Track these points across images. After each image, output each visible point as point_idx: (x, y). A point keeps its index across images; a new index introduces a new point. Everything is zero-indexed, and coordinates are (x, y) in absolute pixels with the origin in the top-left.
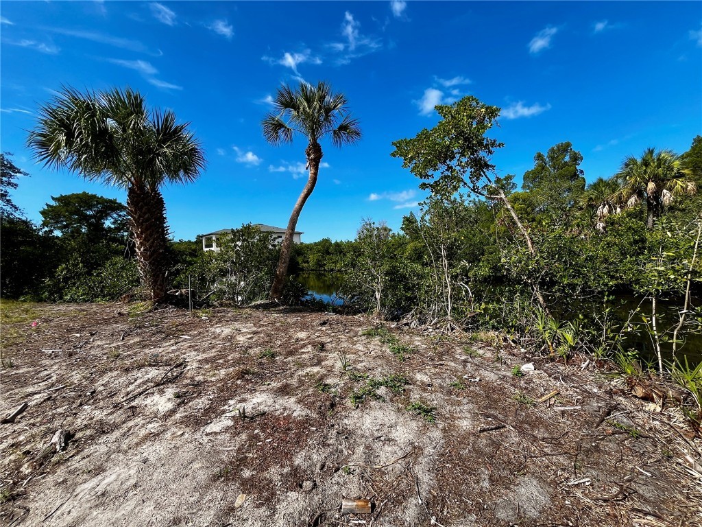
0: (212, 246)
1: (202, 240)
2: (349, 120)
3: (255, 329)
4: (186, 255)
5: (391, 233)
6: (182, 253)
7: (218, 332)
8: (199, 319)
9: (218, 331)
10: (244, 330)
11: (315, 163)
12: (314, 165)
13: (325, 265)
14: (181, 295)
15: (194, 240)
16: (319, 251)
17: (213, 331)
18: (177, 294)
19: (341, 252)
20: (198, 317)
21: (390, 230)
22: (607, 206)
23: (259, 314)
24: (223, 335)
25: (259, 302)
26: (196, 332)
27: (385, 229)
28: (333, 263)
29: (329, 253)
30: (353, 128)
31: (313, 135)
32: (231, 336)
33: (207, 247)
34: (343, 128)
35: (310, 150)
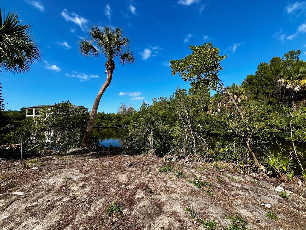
0: (32, 114)
1: (25, 111)
2: (129, 52)
3: (83, 176)
4: (13, 119)
5: (134, 110)
6: (10, 118)
7: (51, 183)
8: (28, 171)
9: (51, 181)
10: (75, 178)
11: (111, 70)
12: (110, 72)
13: (102, 125)
14: (12, 149)
15: (19, 110)
16: (99, 118)
17: (46, 182)
18: (7, 148)
19: (110, 119)
20: (28, 168)
21: (134, 109)
22: (221, 103)
23: (78, 159)
24: (57, 186)
25: (74, 150)
26: (29, 186)
27: (132, 109)
28: (106, 124)
29: (104, 119)
30: (131, 56)
31: (110, 56)
32: (65, 186)
33: (28, 114)
34: (126, 55)
35: (108, 63)
